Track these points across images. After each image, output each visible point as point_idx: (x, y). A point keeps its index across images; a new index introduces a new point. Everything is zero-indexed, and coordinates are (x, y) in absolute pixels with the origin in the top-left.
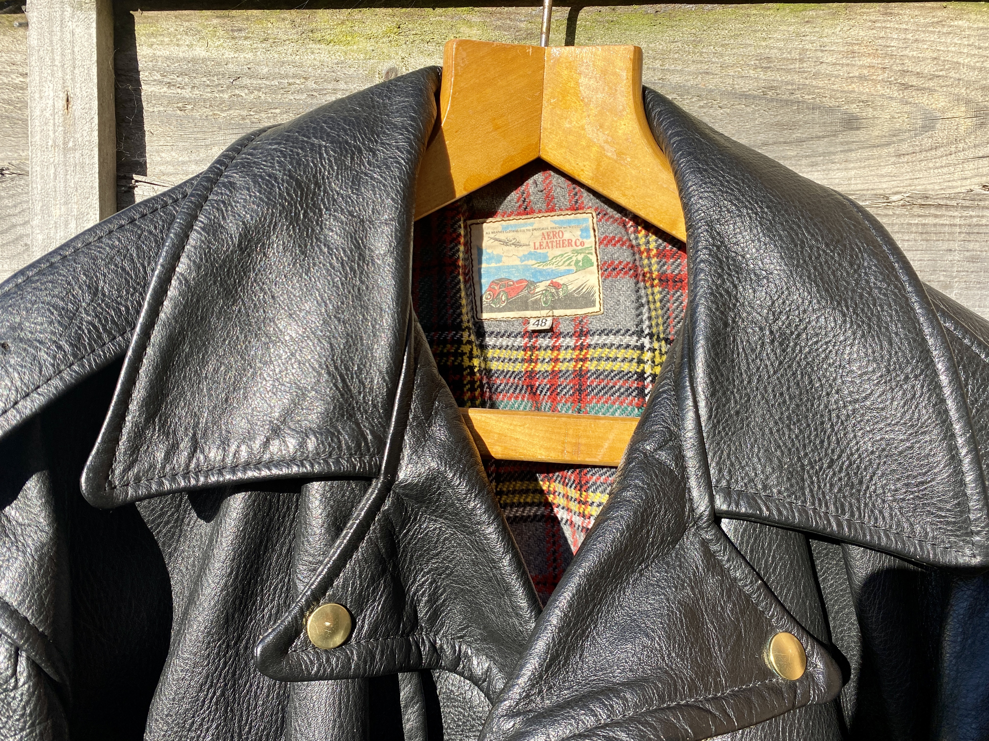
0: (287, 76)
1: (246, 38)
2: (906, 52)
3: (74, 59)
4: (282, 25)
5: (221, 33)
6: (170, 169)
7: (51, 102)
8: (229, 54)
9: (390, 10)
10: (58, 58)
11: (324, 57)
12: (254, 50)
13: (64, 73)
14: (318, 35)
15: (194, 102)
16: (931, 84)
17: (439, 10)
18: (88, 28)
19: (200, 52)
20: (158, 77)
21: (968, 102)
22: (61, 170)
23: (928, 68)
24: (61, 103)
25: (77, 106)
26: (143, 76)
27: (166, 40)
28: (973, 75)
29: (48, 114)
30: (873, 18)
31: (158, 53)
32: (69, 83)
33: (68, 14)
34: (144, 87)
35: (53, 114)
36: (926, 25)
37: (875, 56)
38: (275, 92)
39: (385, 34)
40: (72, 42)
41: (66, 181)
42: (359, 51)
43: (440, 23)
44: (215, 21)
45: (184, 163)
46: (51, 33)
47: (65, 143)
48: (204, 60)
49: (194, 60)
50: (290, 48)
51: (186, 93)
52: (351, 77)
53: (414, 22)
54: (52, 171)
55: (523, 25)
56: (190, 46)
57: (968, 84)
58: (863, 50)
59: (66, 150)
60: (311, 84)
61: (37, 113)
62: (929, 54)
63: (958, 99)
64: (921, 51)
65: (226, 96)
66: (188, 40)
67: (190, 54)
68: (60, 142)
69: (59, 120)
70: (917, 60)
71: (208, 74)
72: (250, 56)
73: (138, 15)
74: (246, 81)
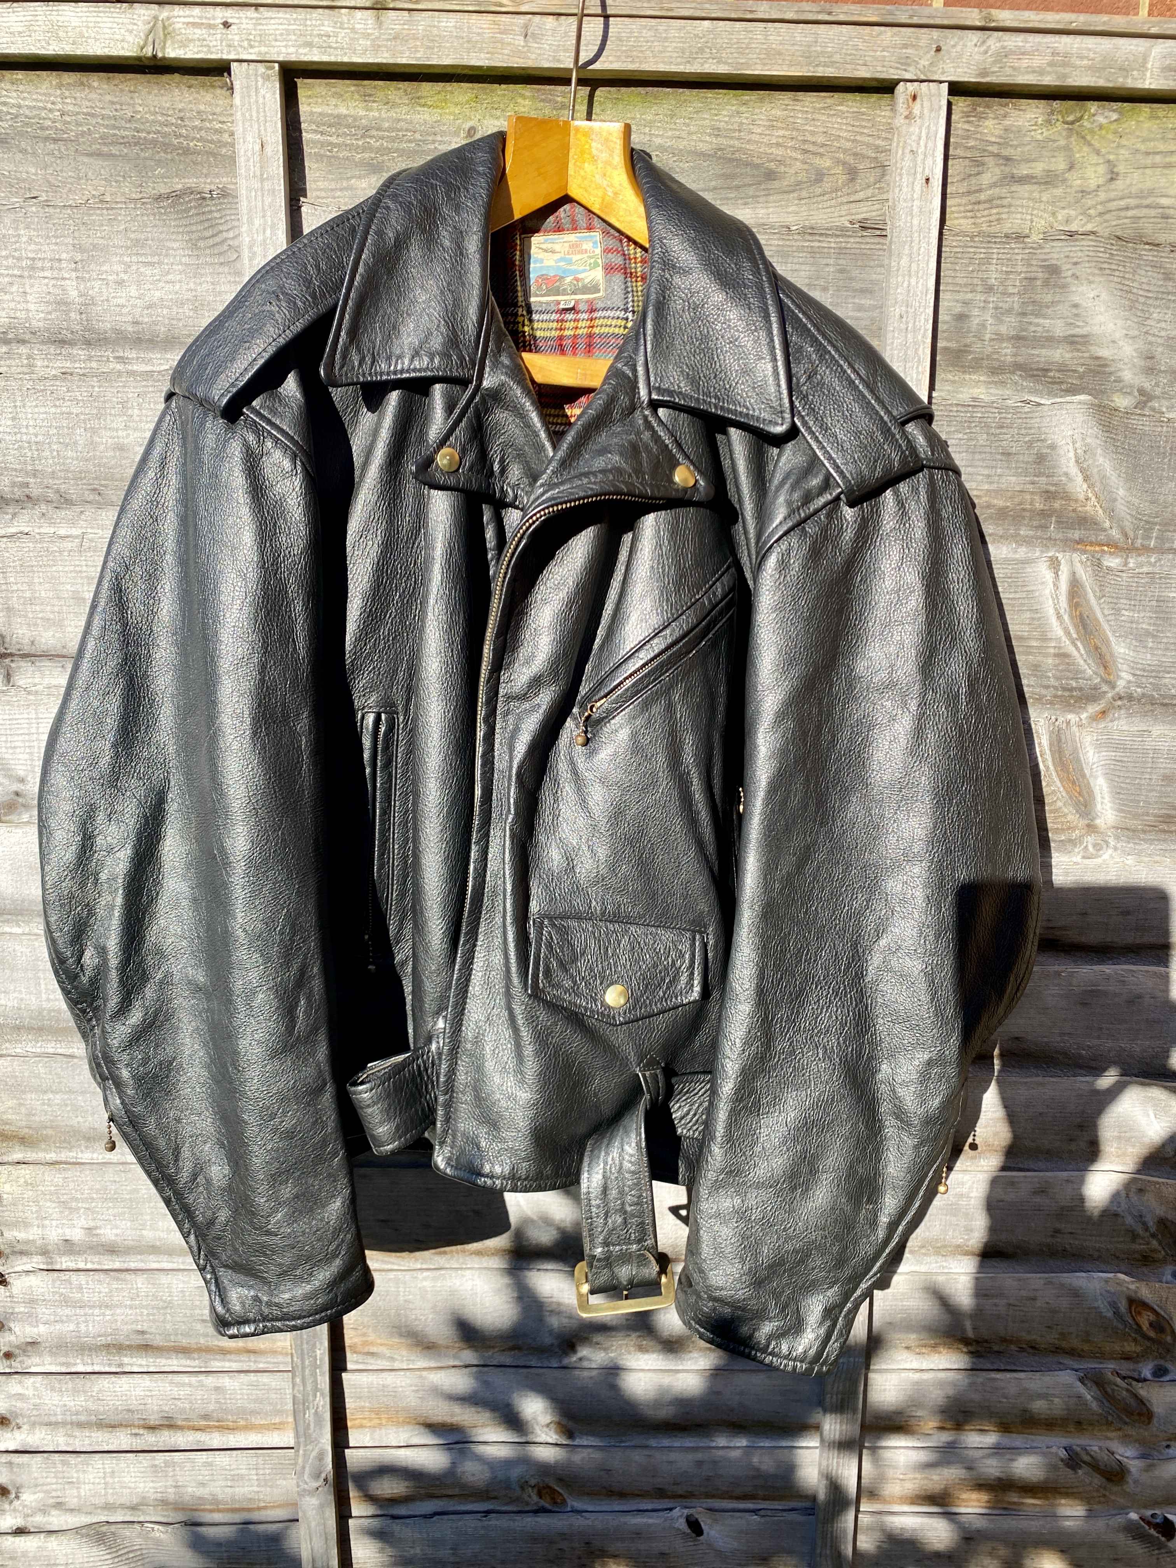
0: (401, 130)
1: (374, 102)
2: (807, 127)
3: (265, 116)
4: (398, 93)
5: (356, 96)
6: (323, 194)
7: (251, 146)
8: (362, 113)
9: (471, 85)
10: (254, 114)
11: (427, 117)
12: (379, 110)
13: (259, 126)
14: (422, 101)
15: (338, 145)
16: (821, 150)
17: (503, 86)
18: (274, 94)
19: (343, 111)
20: (314, 127)
21: (844, 164)
22: (259, 193)
23: (820, 139)
24: (258, 147)
25: (268, 149)
26: (303, 126)
27: (320, 100)
28: (848, 145)
29: (249, 153)
30: (786, 102)
31: (314, 110)
32: (263, 132)
33: (260, 84)
34: (304, 134)
35: (253, 154)
36: (820, 109)
37: (787, 129)
38: (394, 141)
39: (467, 102)
40: (264, 104)
41: (263, 201)
42: (450, 114)
43: (504, 95)
44: (353, 88)
45: (332, 190)
46: (249, 96)
47: (262, 175)
48: (346, 116)
49: (338, 116)
50: (405, 109)
51: (333, 139)
52: (444, 132)
53: (487, 94)
54: (253, 194)
55: (559, 99)
56: (336, 106)
57: (845, 151)
58: (779, 124)
59: (262, 180)
60: (418, 136)
61: (242, 152)
62: (821, 129)
63: (838, 162)
64: (816, 126)
65: (360, 143)
66: (333, 101)
67: (336, 112)
68: (258, 173)
69: (257, 158)
70: (813, 133)
71: (348, 126)
72: (376, 114)
73: (299, 82)
74: (374, 133)
